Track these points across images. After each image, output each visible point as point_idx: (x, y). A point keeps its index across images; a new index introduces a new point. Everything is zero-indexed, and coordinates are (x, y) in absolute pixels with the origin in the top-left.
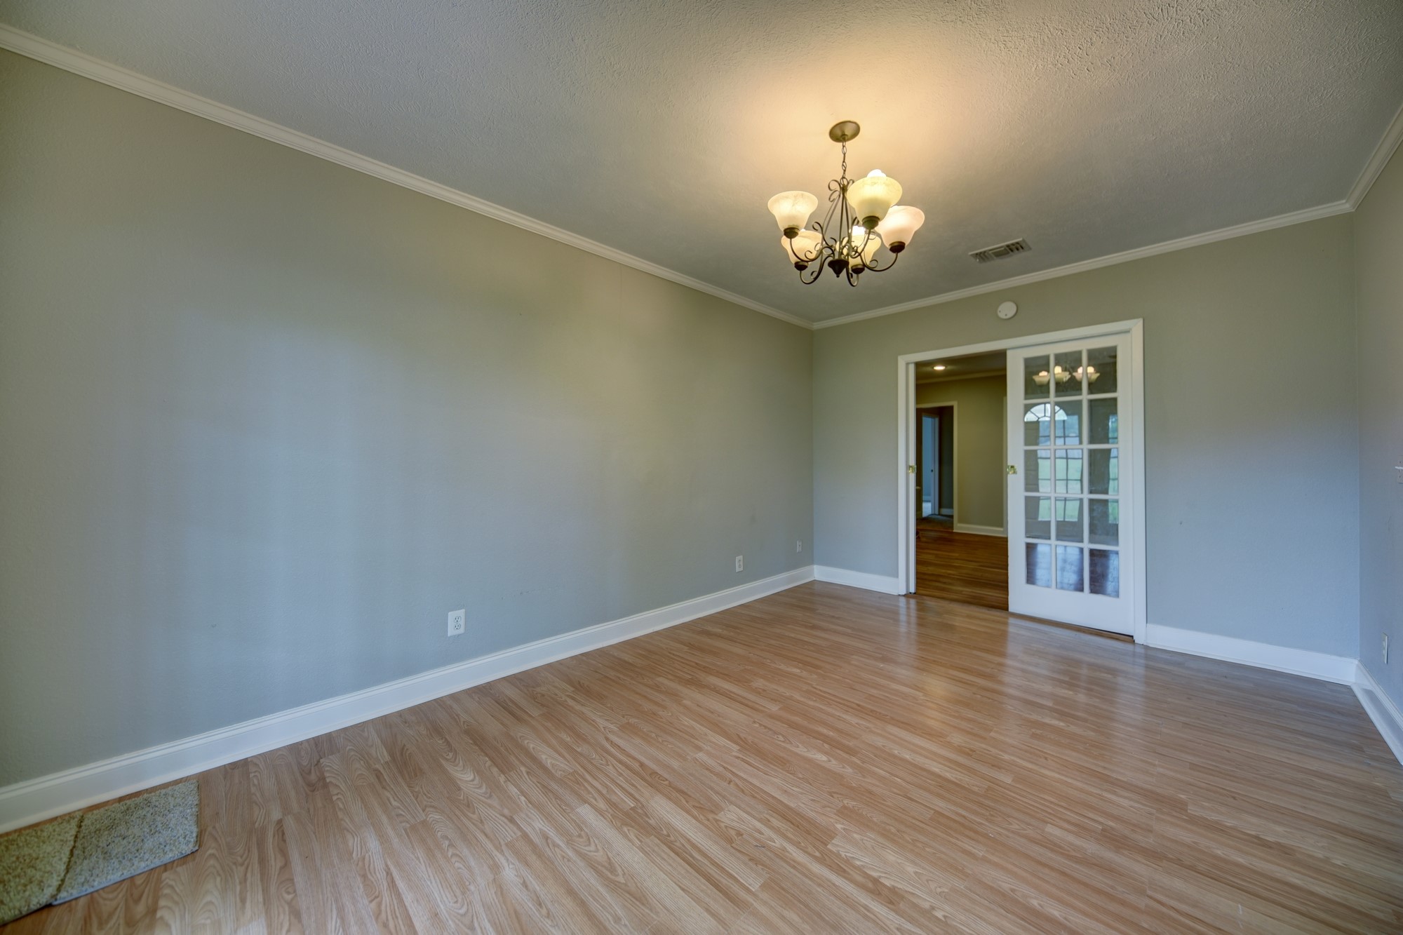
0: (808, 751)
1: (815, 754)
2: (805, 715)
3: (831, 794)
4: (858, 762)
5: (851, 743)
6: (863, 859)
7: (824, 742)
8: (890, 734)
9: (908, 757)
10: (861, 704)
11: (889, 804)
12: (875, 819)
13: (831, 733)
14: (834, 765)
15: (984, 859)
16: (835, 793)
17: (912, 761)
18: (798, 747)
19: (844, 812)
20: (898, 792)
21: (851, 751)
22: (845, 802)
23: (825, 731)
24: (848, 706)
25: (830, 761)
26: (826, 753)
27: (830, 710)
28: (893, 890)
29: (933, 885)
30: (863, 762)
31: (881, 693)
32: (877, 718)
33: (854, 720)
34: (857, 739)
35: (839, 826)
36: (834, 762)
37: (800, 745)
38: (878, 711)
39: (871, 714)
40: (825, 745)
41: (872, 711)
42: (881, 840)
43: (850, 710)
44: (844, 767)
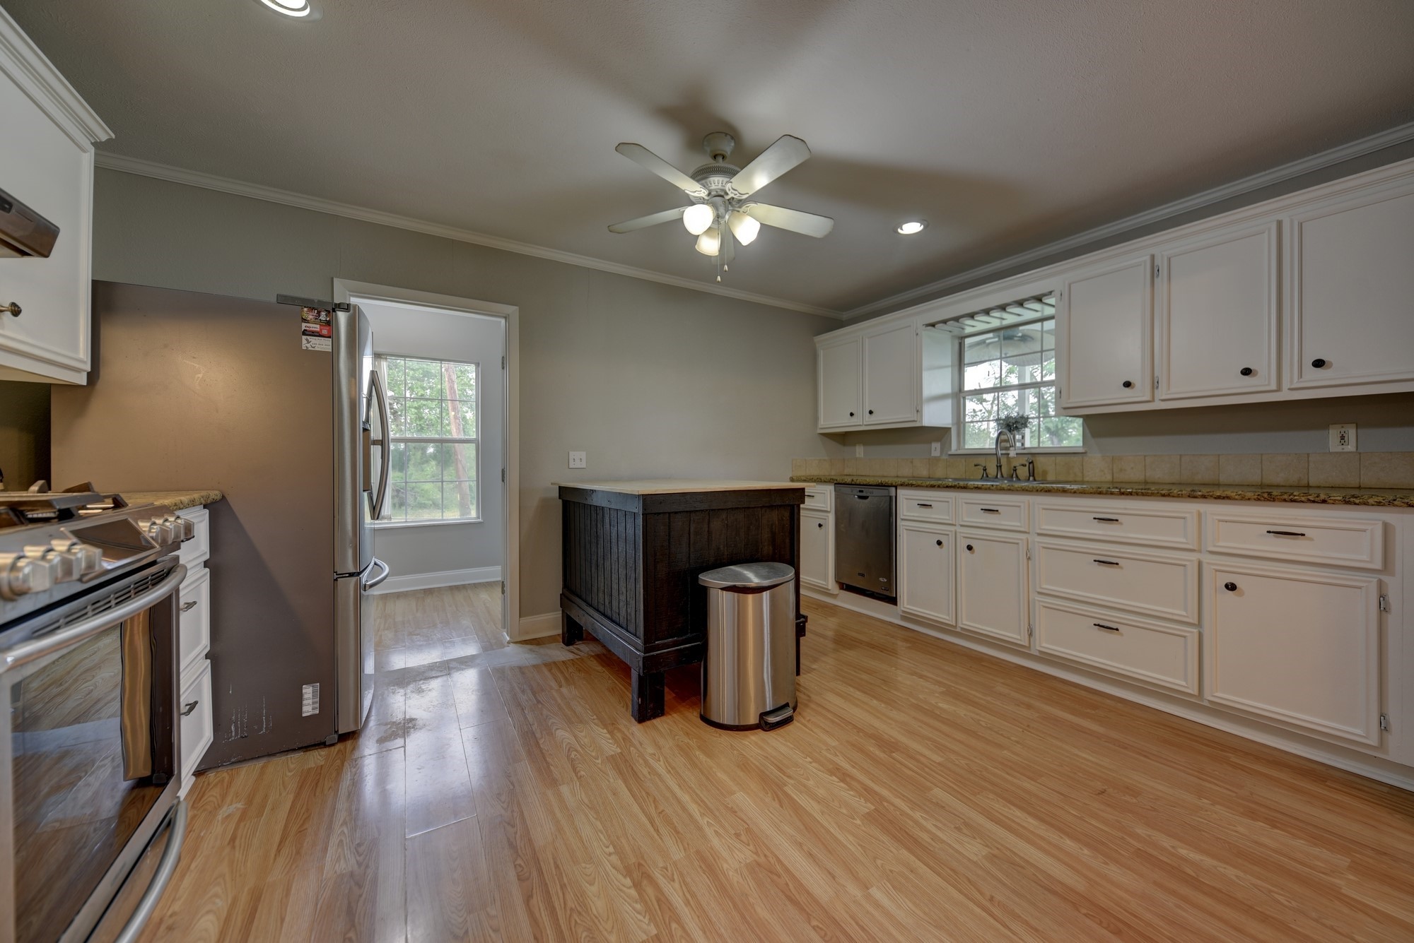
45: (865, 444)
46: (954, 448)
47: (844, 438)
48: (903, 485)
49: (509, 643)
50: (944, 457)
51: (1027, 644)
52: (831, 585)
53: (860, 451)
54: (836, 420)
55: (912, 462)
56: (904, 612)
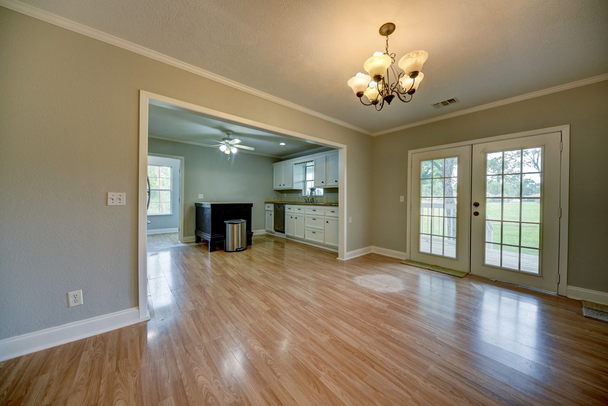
0: (401, 334)
1: (398, 332)
2: (408, 359)
3: (389, 317)
4: (377, 328)
5: (380, 337)
6: (380, 303)
7: (394, 339)
8: (358, 342)
9: (355, 330)
10: (370, 369)
11: (368, 313)
12: (374, 310)
13: (391, 344)
14: (388, 327)
15: (346, 301)
16: (387, 317)
17: (353, 328)
18: (407, 337)
19: (384, 312)
20: (364, 317)
21: (381, 333)
22: (384, 314)
23: (394, 345)
24: (381, 366)
25: (390, 329)
26: (392, 332)
27: (393, 363)
28: (372, 298)
29: (363, 298)
30: (375, 328)
31: (352, 381)
32: (362, 353)
33: (378, 353)
34: (377, 340)
35: (386, 309)
36: (388, 328)
37: (406, 337)
38: (360, 361)
39: (366, 358)
40: (393, 337)
41: (364, 360)
42: (374, 305)
43: (379, 362)
44: (384, 326)
45: (286, 193)
46: (303, 195)
47: (282, 192)
48: (287, 204)
49: (180, 243)
50: (301, 197)
51: (304, 238)
52: (273, 230)
53: (285, 195)
54: (277, 187)
55: (295, 198)
56: (286, 235)
